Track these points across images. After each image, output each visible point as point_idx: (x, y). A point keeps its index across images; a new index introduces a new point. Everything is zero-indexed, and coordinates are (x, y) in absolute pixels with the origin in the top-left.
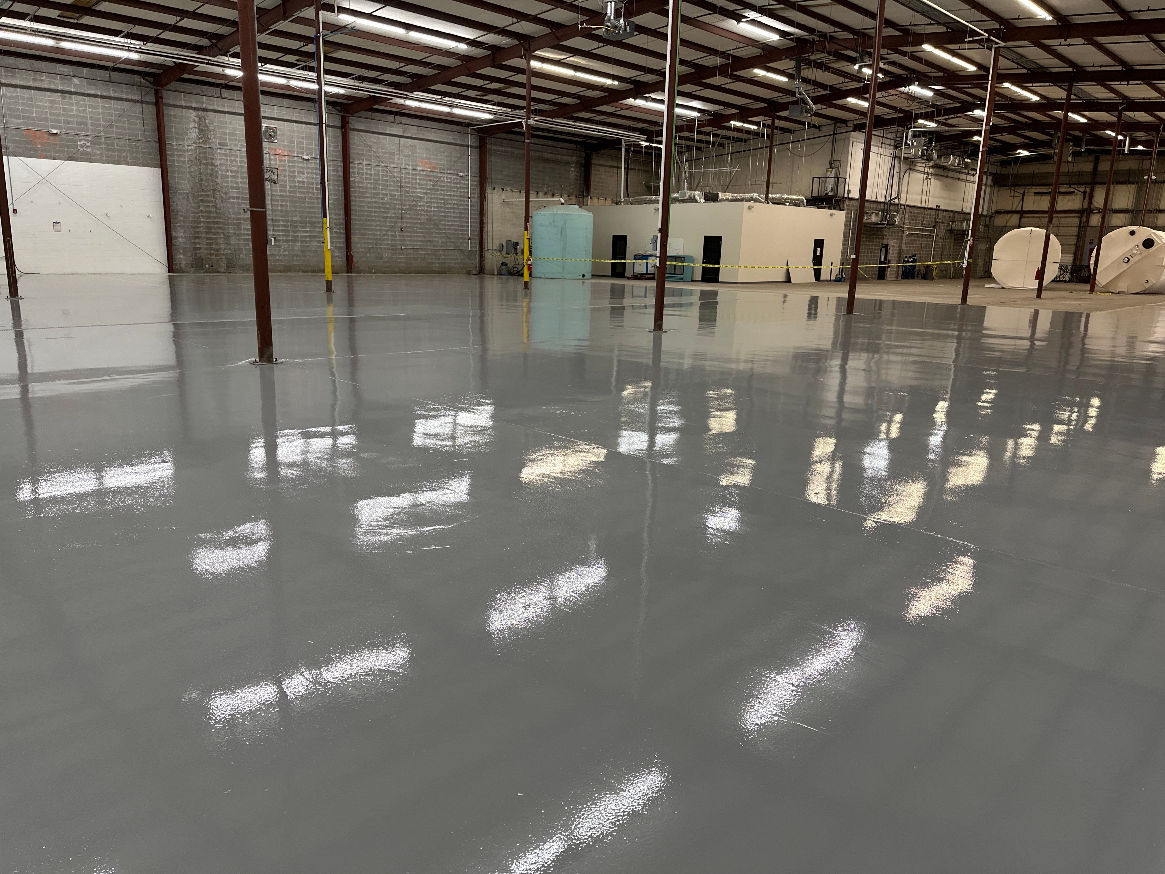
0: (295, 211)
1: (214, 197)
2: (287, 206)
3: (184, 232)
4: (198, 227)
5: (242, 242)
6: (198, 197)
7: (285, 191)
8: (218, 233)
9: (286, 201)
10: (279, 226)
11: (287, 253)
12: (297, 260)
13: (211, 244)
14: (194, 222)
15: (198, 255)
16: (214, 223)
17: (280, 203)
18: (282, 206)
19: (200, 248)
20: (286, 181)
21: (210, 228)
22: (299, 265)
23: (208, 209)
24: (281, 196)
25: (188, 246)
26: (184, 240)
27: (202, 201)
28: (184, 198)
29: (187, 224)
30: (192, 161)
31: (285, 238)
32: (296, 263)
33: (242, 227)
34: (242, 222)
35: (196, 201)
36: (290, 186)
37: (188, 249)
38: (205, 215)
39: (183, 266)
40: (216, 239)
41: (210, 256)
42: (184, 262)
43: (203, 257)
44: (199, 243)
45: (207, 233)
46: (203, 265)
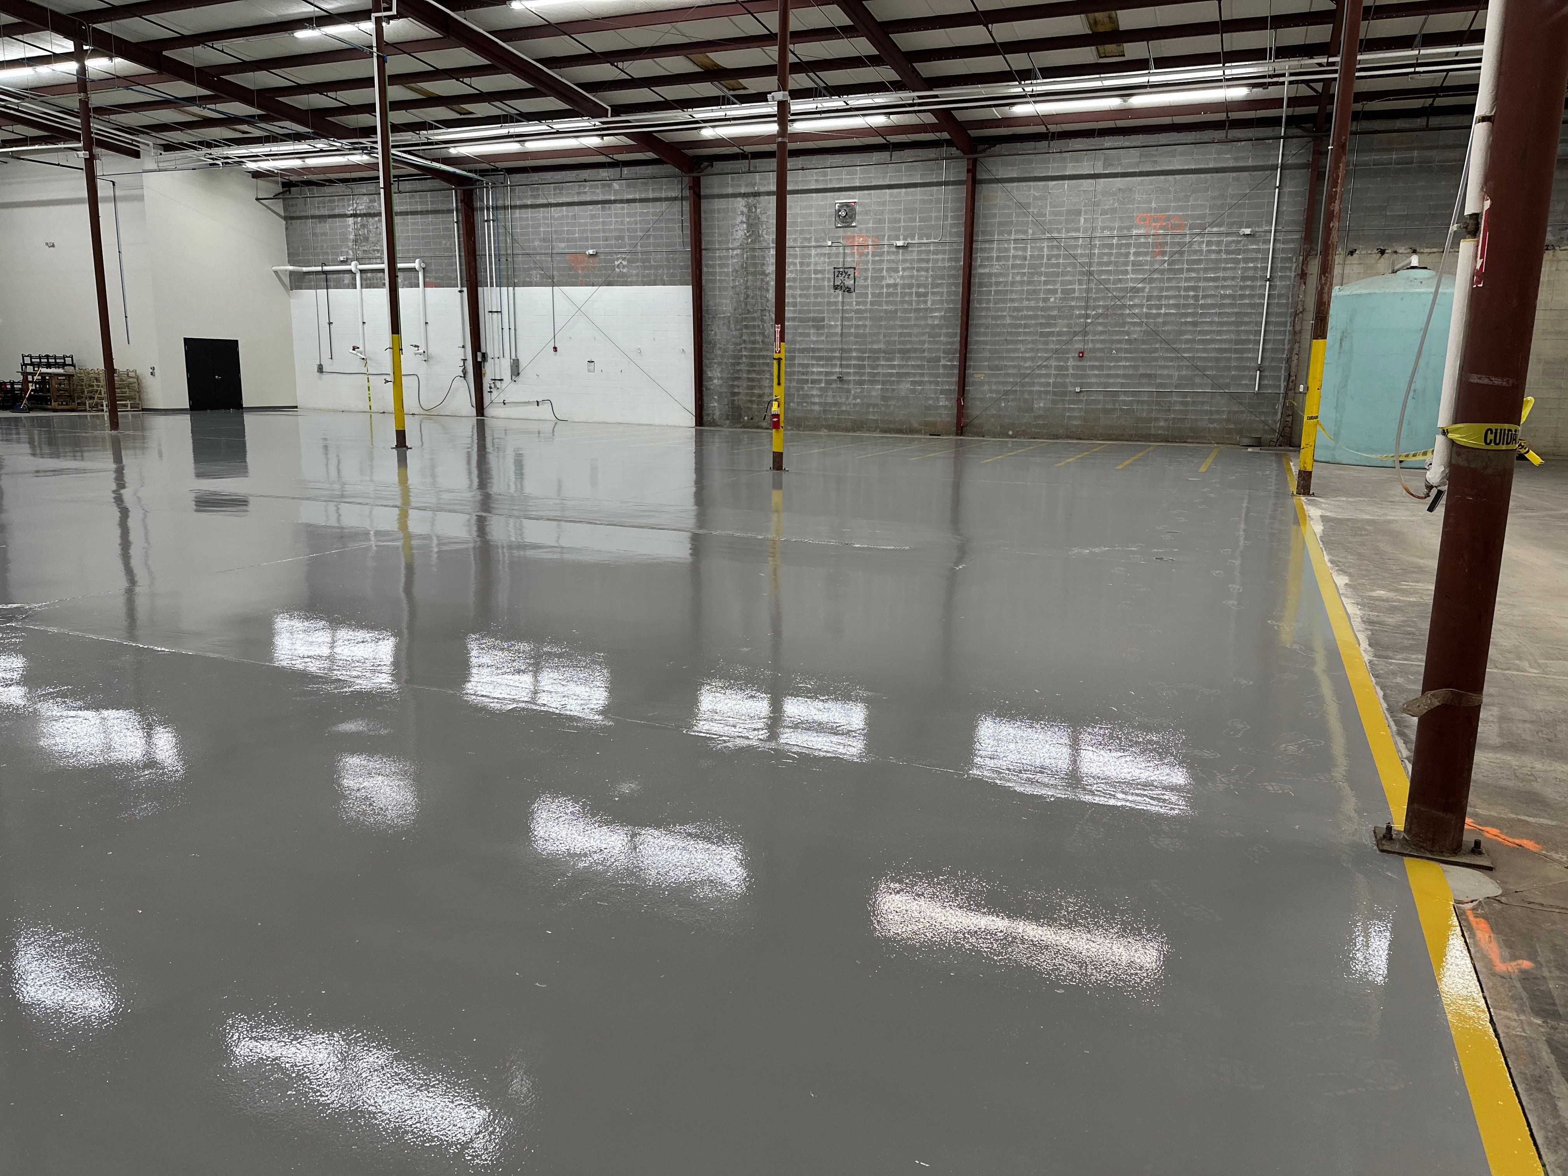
0: (879, 334)
1: (763, 321)
2: (865, 326)
3: (721, 372)
4: (739, 364)
5: (794, 384)
6: (742, 322)
7: (865, 303)
8: (764, 371)
9: (865, 318)
10: (850, 358)
11: (858, 401)
12: (874, 413)
13: (751, 388)
14: (735, 357)
15: (736, 402)
16: (759, 357)
17: (854, 322)
18: (857, 327)
19: (739, 393)
20: (866, 287)
21: (752, 365)
22: (877, 420)
23: (752, 338)
24: (857, 311)
25: (724, 390)
27: (746, 327)
28: (722, 323)
29: (726, 360)
30: (737, 271)
31: (857, 378)
32: (871, 417)
33: (797, 362)
34: (797, 354)
35: (738, 327)
36: (873, 294)
37: (724, 395)
38: (749, 346)
39: (716, 417)
40: (759, 380)
41: (749, 405)
42: (717, 413)
43: (742, 406)
44: (738, 387)
45: (749, 372)
46: (740, 416)
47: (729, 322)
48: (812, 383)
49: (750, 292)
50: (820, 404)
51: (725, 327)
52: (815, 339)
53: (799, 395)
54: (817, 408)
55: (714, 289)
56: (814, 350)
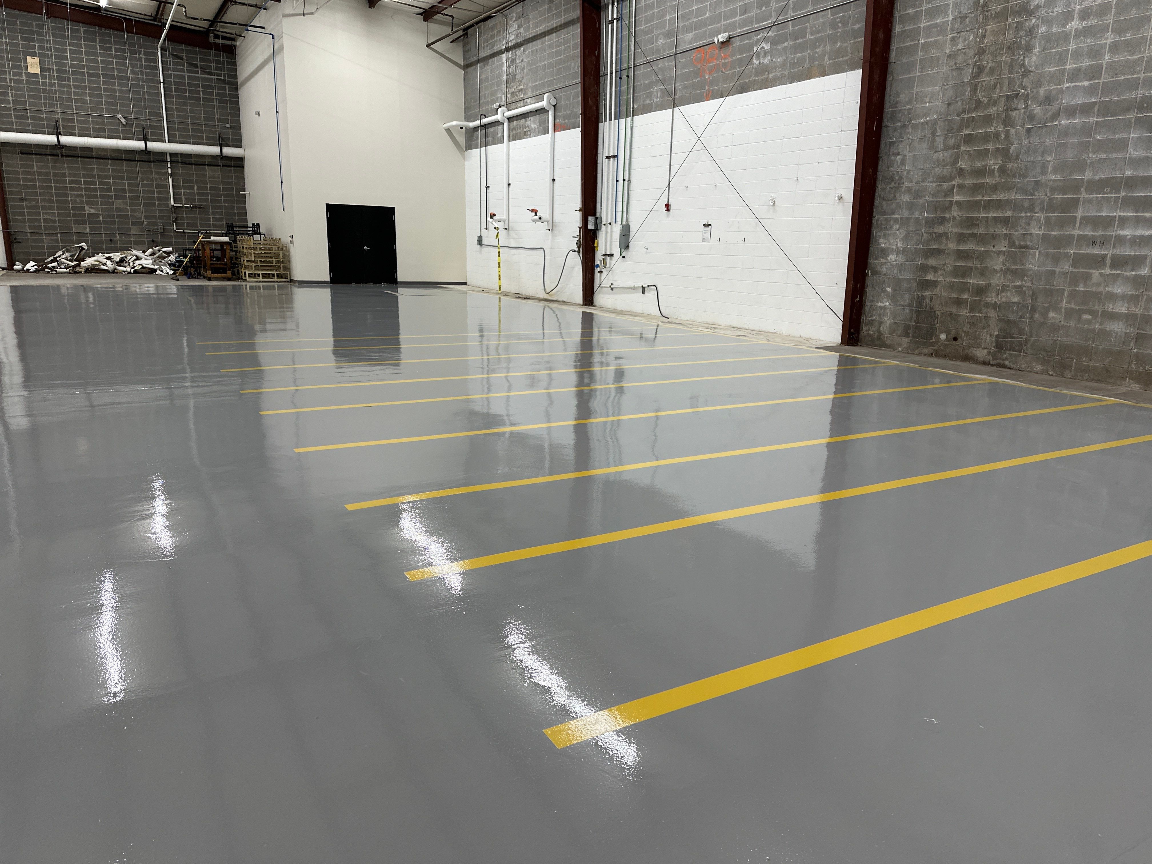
1: (1007, 121)
3: (908, 238)
4: (942, 221)
5: (1066, 267)
6: (960, 129)
8: (994, 237)
13: (965, 272)
14: (936, 207)
15: (927, 302)
16: (988, 205)
19: (934, 284)
21: (971, 223)
23: (979, 164)
25: (907, 275)
26: (901, 259)
27: (969, 139)
28: (922, 138)
29: (916, 215)
33: (1080, 213)
35: (952, 142)
37: (905, 285)
38: (969, 181)
39: (885, 329)
40: (982, 256)
41: (954, 310)
42: (888, 320)
43: (938, 310)
44: (935, 269)
45: (961, 238)
46: (931, 332)
47: (933, 134)
48: (1113, 266)
49: (987, 61)
51: (925, 145)
52: (1139, 154)
53: (1073, 295)
54: (1117, 327)
55: (911, 66)
56: (1130, 183)
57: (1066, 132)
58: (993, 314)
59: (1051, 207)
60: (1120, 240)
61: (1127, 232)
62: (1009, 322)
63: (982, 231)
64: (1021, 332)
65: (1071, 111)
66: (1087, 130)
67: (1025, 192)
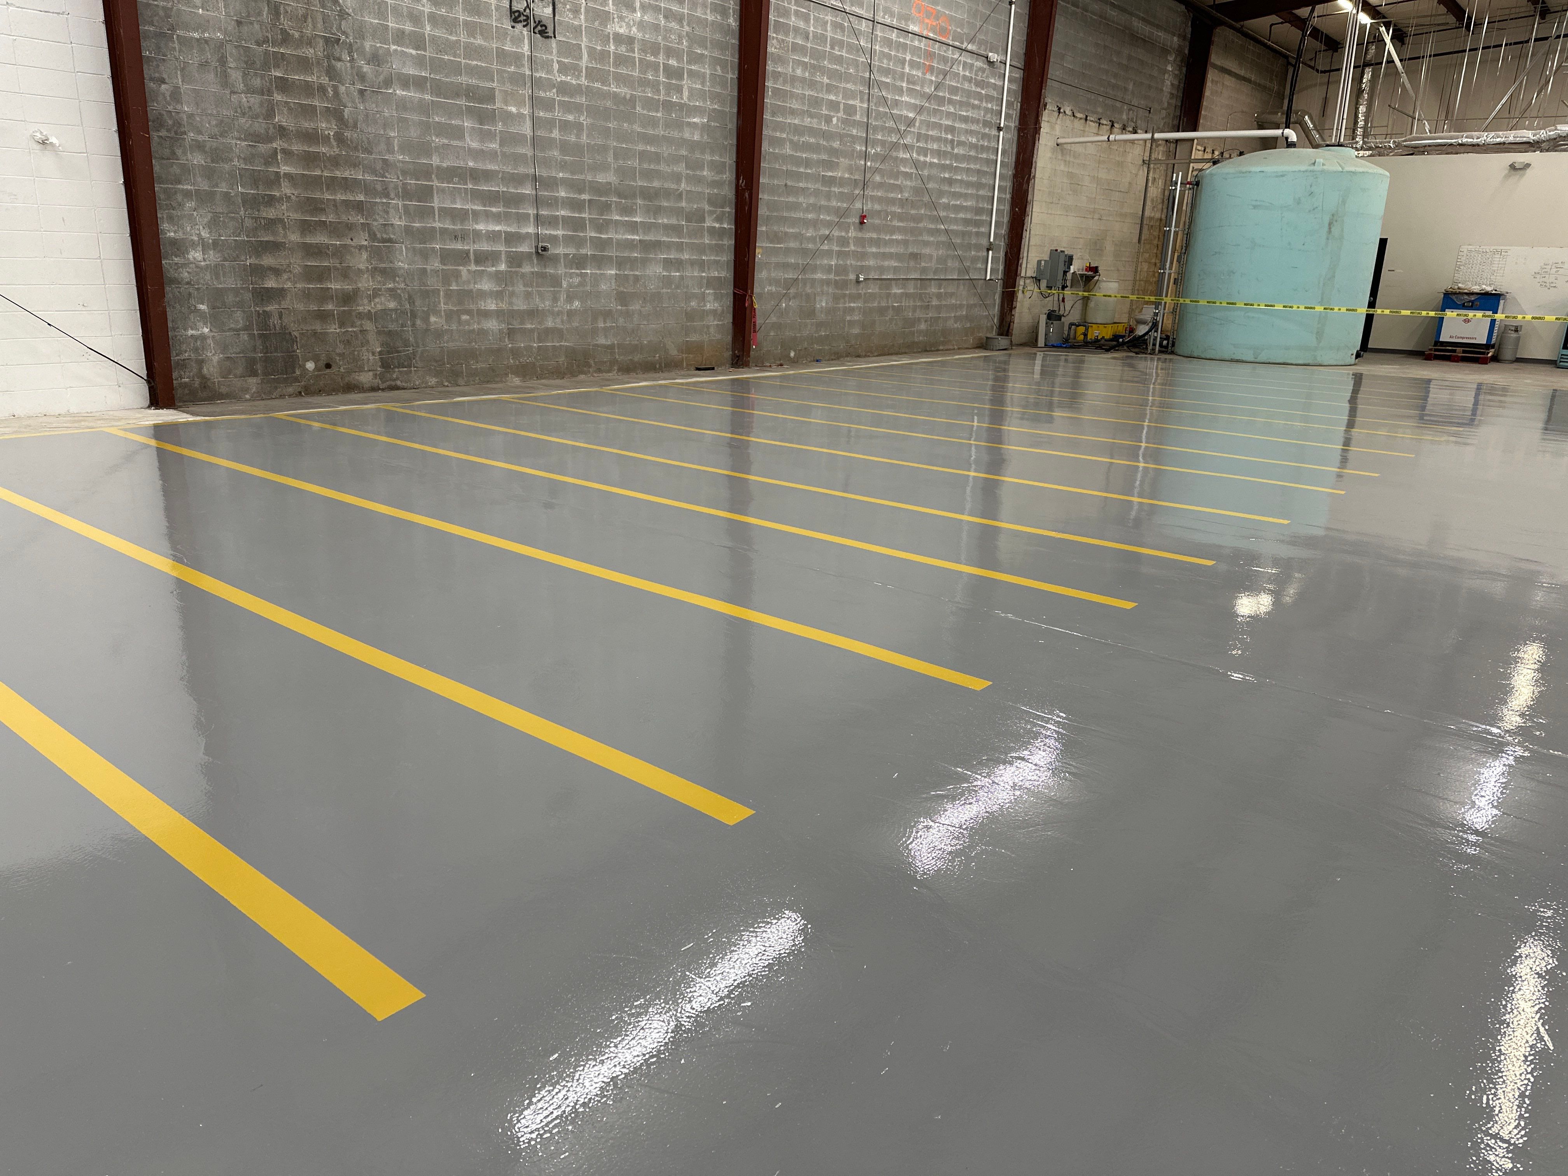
0: (604, 149)
1: (331, 73)
2: (579, 126)
3: (214, 223)
4: (271, 201)
5: (436, 264)
6: (266, 66)
7: (574, 69)
8: (350, 227)
9: (578, 108)
10: (554, 203)
11: (577, 304)
12: (606, 330)
13: (321, 275)
14: (255, 179)
15: (275, 320)
16: (333, 184)
17: (558, 114)
18: (565, 126)
19: (280, 293)
20: (577, 30)
21: (315, 206)
22: (611, 347)
23: (307, 125)
24: (563, 88)
25: (230, 282)
26: (213, 257)
27: (283, 85)
28: (204, 65)
29: (223, 188)
31: (571, 251)
32: (602, 341)
33: (436, 204)
34: (436, 183)
35: (257, 82)
36: (591, 51)
37: (230, 298)
38: (297, 147)
39: (210, 370)
40: (340, 252)
41: (318, 327)
42: (215, 355)
43: (295, 330)
44: (277, 272)
45: (306, 227)
46: (291, 363)
47: (223, 61)
48: (478, 262)
50: (499, 314)
51: (211, 77)
52: (475, 145)
53: (449, 294)
54: (492, 325)
56: (475, 175)
57: (403, 105)
58: (369, 326)
59: (406, 194)
60: (477, 234)
61: (481, 227)
62: (390, 333)
63: (331, 218)
64: (406, 344)
65: (406, 82)
66: (424, 108)
67: (374, 172)
